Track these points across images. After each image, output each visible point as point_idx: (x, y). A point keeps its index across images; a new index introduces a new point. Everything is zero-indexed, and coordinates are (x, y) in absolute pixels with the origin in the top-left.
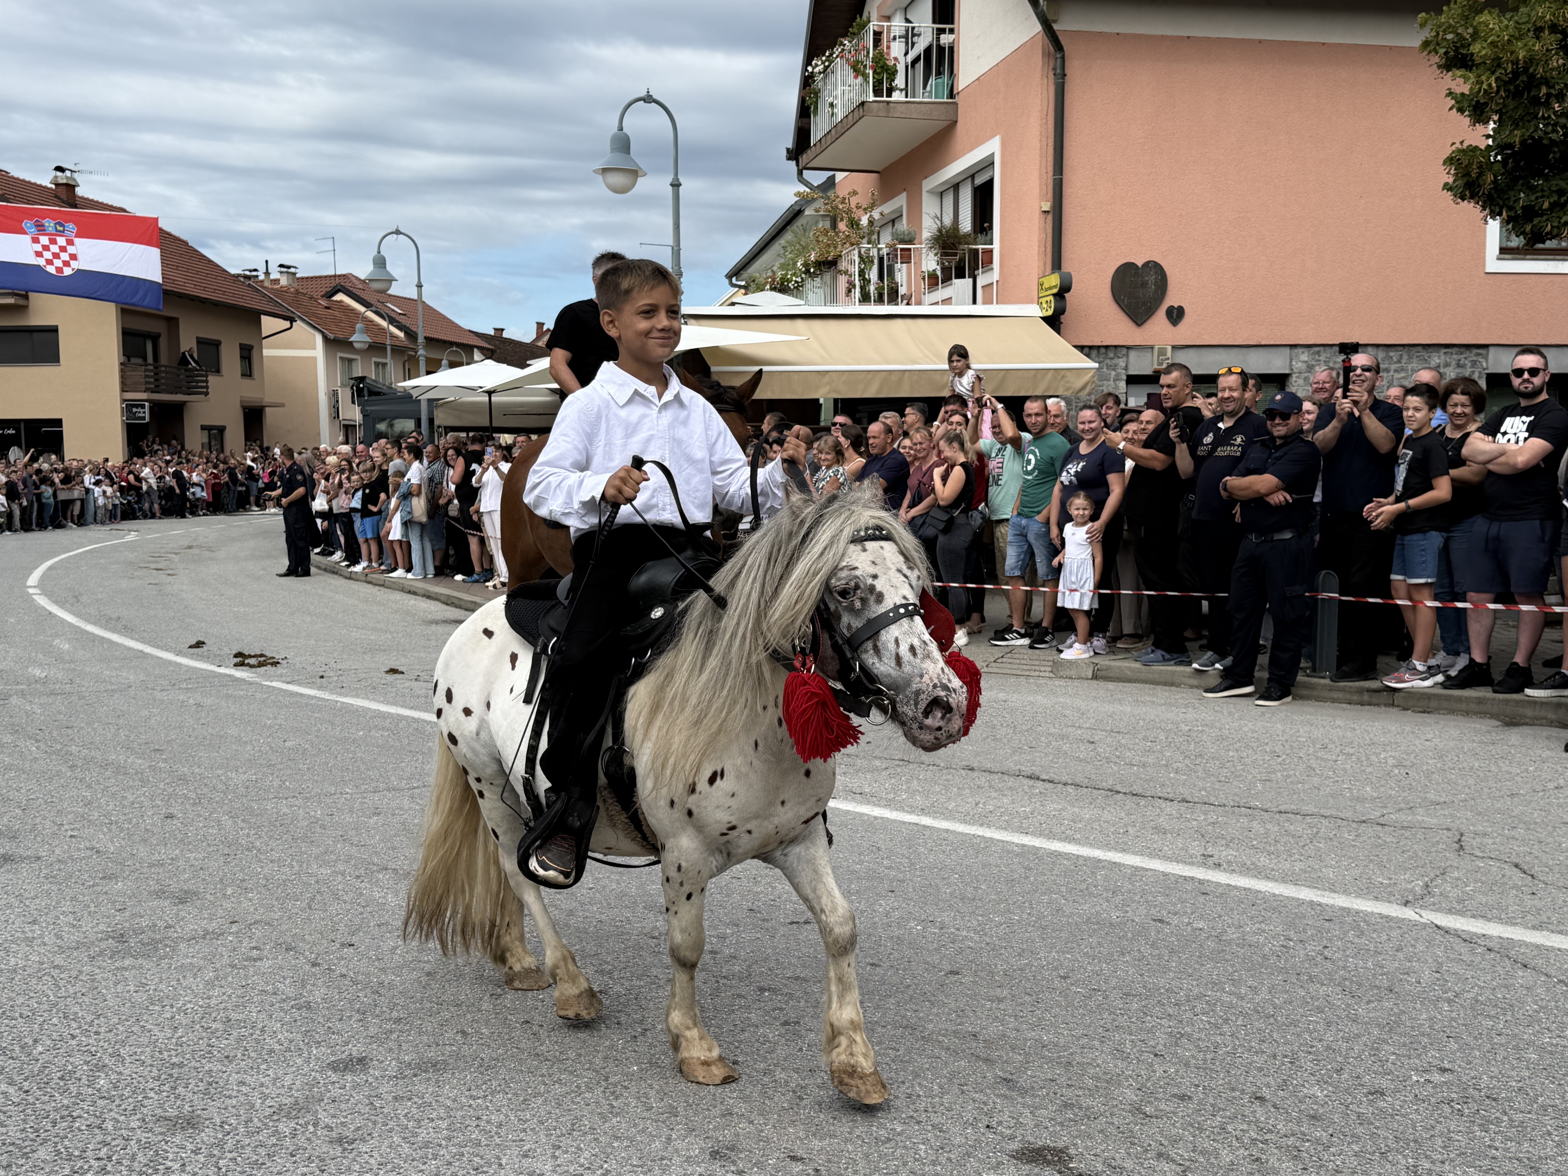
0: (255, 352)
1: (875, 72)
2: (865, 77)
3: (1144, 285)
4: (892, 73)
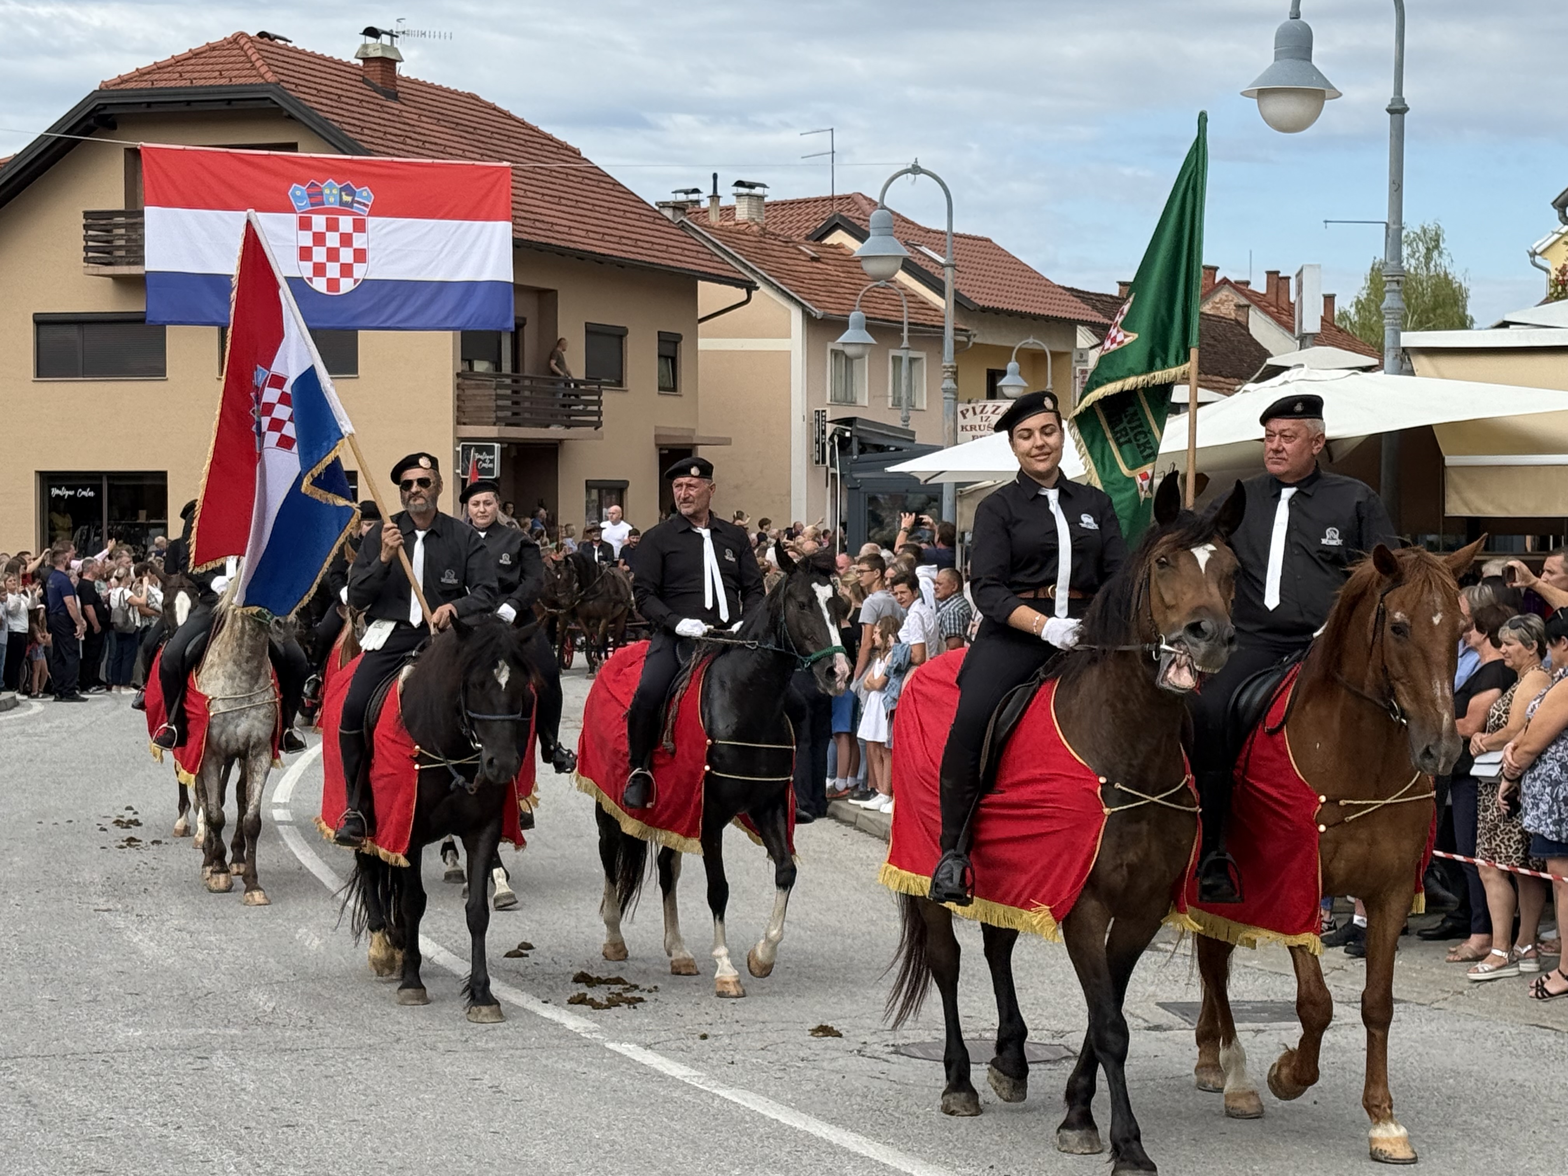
0: (684, 347)
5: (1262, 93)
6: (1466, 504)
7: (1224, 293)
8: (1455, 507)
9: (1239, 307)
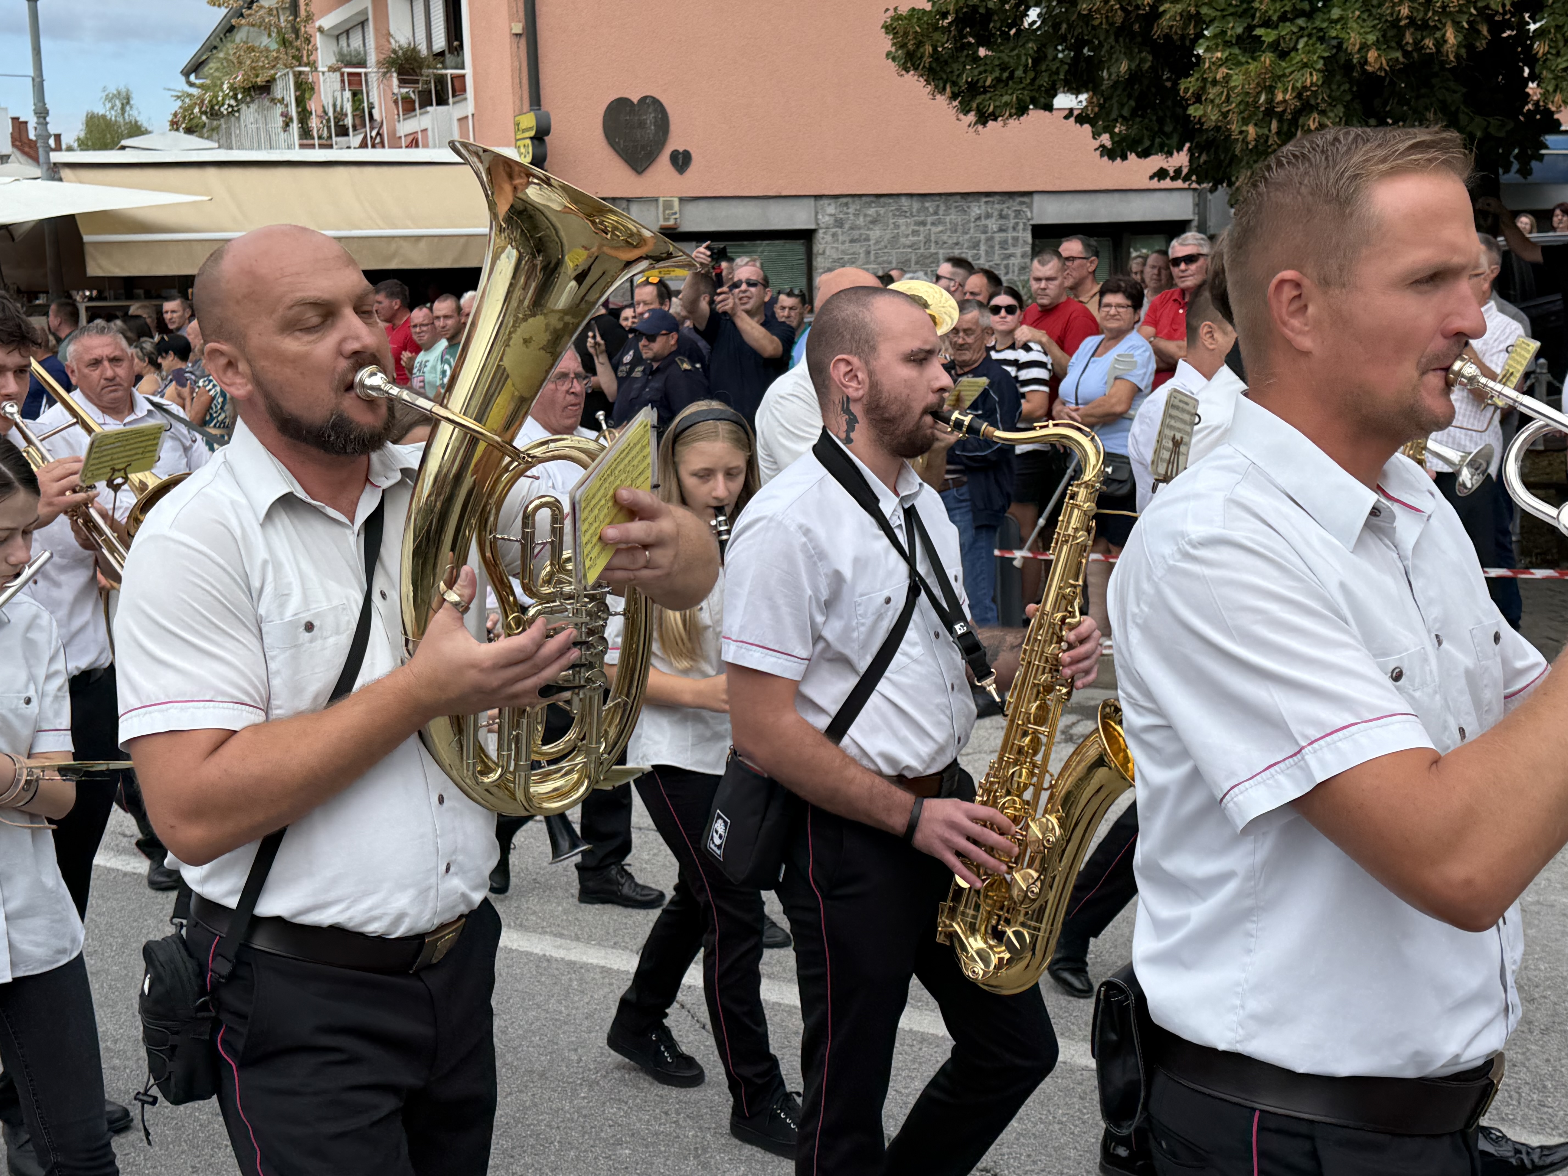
3: (642, 125)
6: (100, 267)
8: (93, 270)
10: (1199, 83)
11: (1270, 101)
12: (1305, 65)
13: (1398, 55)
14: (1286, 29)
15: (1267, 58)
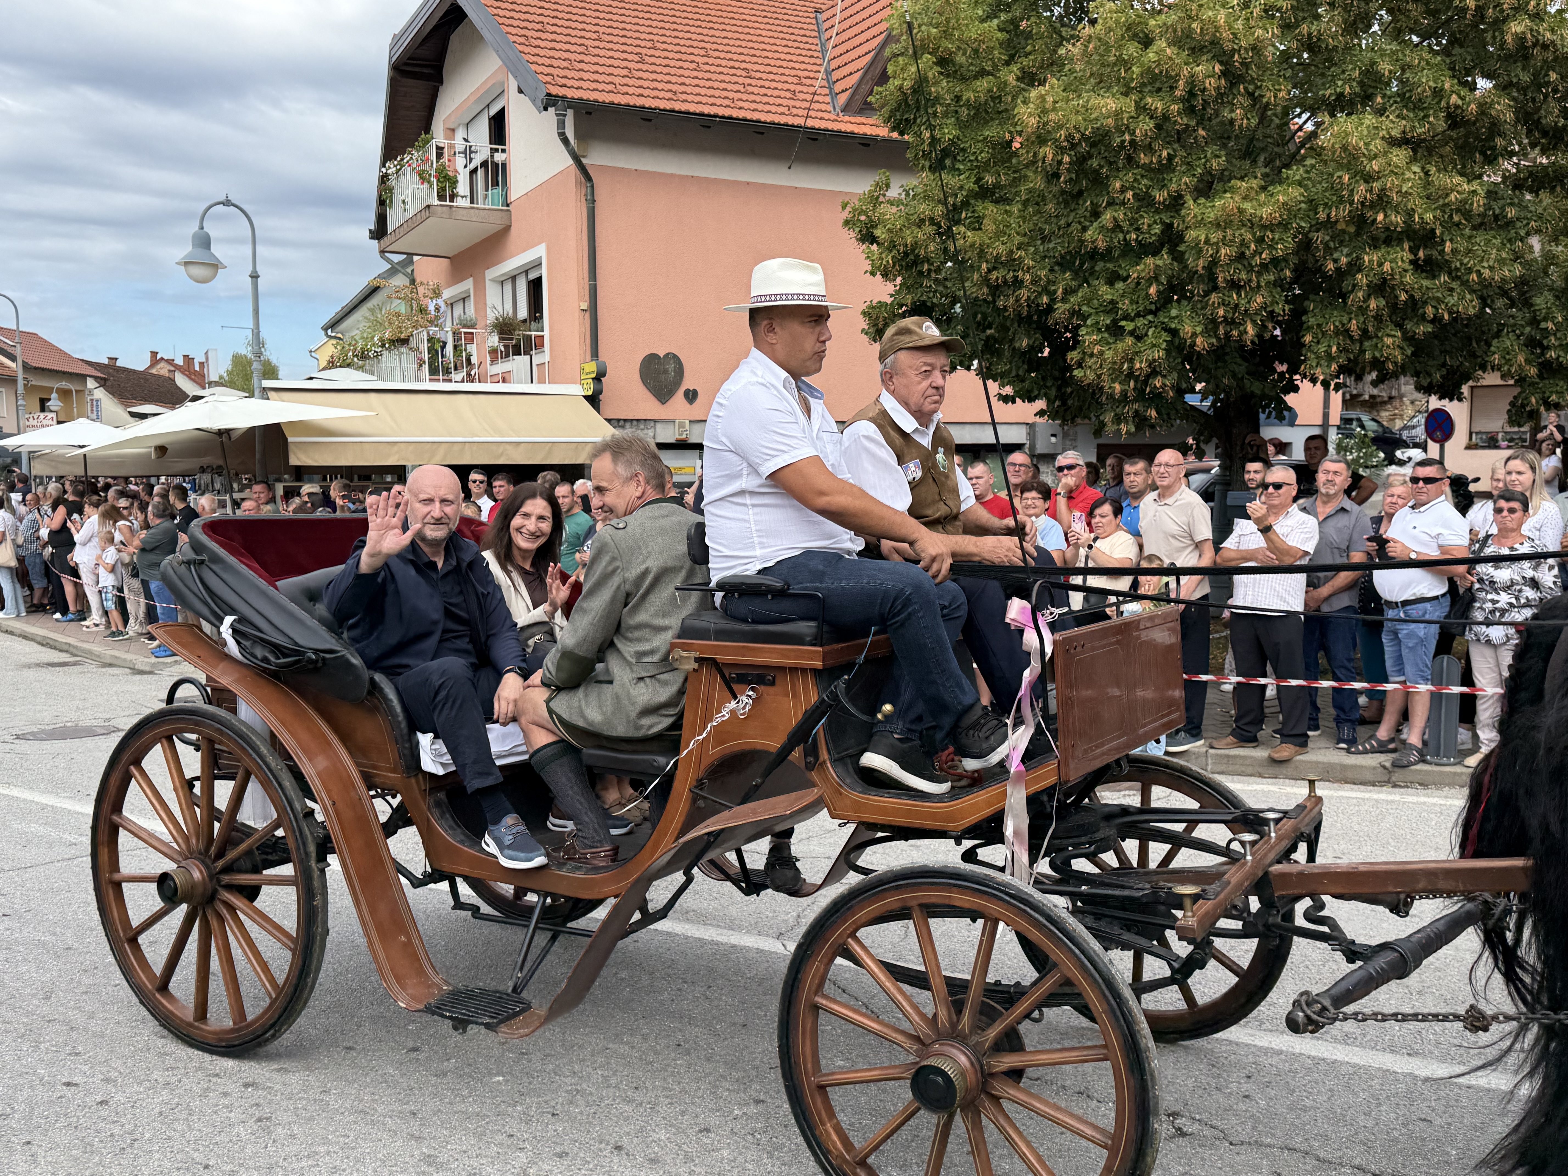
1: (438, 181)
2: (430, 184)
3: (666, 372)
4: (454, 183)
5: (186, 264)
6: (299, 459)
7: (162, 364)
8: (294, 461)
9: (170, 371)
10: (1081, 355)
11: (1131, 368)
12: (1154, 346)
13: (1214, 340)
14: (1140, 322)
15: (1129, 340)
